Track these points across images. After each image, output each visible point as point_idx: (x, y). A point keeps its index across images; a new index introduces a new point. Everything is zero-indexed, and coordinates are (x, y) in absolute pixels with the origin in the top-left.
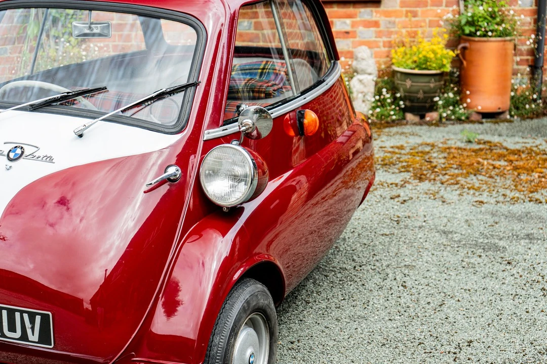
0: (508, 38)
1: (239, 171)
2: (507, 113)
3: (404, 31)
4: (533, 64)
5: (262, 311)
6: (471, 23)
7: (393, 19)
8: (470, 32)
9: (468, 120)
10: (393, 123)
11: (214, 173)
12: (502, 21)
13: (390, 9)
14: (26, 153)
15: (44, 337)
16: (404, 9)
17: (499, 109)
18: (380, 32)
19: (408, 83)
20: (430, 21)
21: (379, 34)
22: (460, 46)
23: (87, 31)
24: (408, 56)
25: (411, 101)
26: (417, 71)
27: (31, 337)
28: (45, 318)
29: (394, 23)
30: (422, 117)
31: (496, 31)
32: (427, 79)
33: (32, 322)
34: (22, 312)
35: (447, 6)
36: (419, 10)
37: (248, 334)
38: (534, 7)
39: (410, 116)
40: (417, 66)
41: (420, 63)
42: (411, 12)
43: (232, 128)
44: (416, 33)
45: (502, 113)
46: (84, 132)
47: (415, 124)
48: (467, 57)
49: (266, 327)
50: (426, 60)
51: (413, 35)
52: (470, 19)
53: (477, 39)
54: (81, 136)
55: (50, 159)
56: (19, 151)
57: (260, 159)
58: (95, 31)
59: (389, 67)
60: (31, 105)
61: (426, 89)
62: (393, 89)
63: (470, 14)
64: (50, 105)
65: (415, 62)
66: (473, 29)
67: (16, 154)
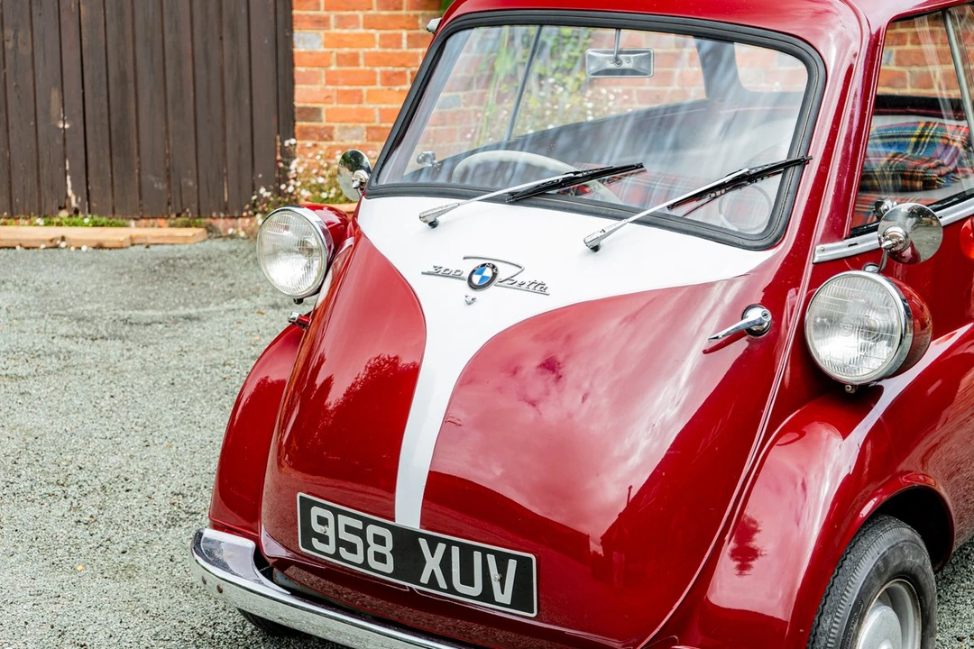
1: (877, 320)
5: (909, 577)
11: (832, 323)
14: (501, 276)
15: (520, 599)
23: (611, 66)
27: (498, 597)
28: (523, 565)
33: (502, 570)
34: (485, 552)
37: (883, 618)
43: (867, 243)
46: (603, 242)
49: (915, 606)
54: (596, 249)
55: (541, 288)
56: (488, 272)
57: (916, 299)
58: (625, 65)
64: (544, 194)
67: (483, 277)
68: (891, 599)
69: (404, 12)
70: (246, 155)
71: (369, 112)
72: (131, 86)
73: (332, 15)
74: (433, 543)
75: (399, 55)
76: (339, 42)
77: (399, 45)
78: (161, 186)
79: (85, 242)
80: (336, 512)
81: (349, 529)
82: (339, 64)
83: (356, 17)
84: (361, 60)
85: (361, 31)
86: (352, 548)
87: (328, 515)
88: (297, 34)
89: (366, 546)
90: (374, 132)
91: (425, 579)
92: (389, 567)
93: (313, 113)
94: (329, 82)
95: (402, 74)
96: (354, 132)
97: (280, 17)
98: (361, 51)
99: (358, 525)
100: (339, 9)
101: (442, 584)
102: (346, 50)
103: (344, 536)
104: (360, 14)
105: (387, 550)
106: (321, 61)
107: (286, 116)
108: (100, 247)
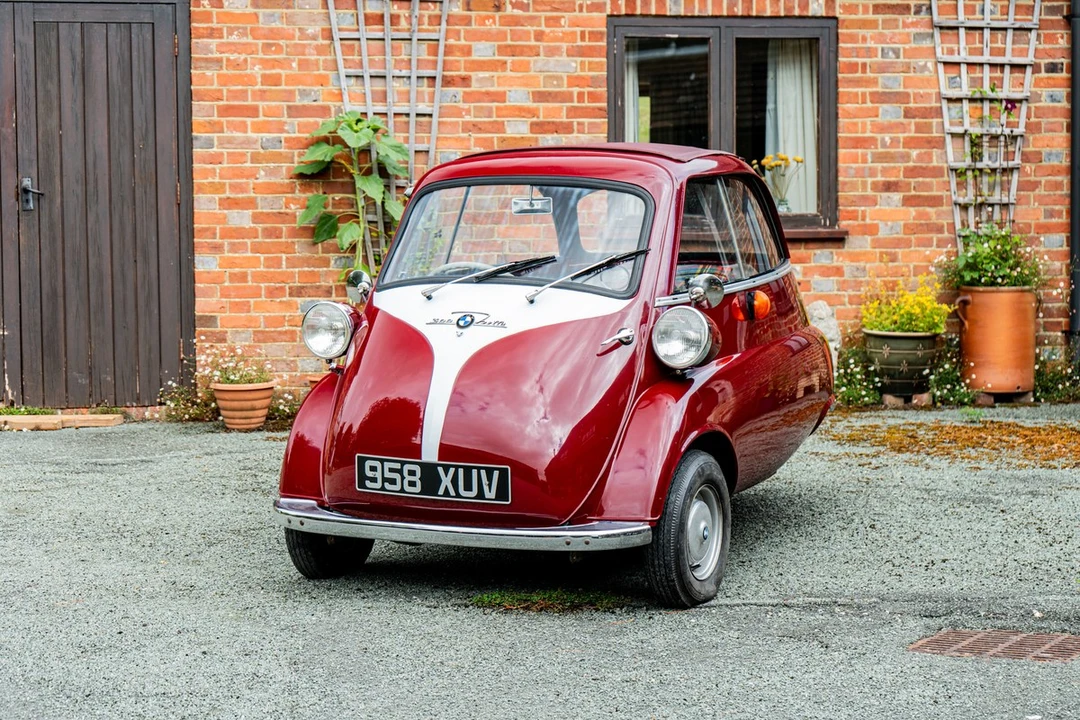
0: (1027, 287)
1: (692, 335)
2: (1031, 394)
3: (878, 280)
4: (1067, 329)
6: (972, 266)
7: (862, 264)
8: (972, 278)
9: (973, 403)
10: (866, 407)
11: (666, 335)
12: (1017, 264)
13: (858, 250)
14: (476, 320)
15: (501, 494)
16: (877, 250)
17: (1018, 388)
18: (844, 282)
19: (886, 351)
20: (915, 267)
21: (842, 286)
22: (958, 300)
23: (529, 208)
24: (885, 315)
25: (891, 376)
26: (898, 333)
27: (488, 495)
28: (503, 473)
29: (864, 269)
30: (908, 400)
31: (1009, 277)
32: (912, 344)
33: (490, 479)
34: (479, 469)
35: (938, 246)
36: (899, 251)
37: (701, 506)
38: (1065, 248)
39: (889, 399)
40: (898, 328)
41: (902, 324)
42: (887, 253)
44: (895, 284)
45: (1023, 394)
46: (536, 299)
47: (897, 409)
48: (970, 316)
50: (911, 317)
51: (892, 287)
52: (970, 261)
53: (981, 289)
54: (532, 302)
55: (502, 324)
56: (469, 319)
57: (715, 326)
58: (536, 207)
59: (859, 331)
60: (477, 277)
61: (911, 358)
62: (867, 361)
63: (970, 254)
64: (496, 276)
65: (895, 323)
66: (976, 275)
67: (465, 322)
68: (703, 496)
69: (283, 240)
70: (155, 355)
71: (256, 319)
72: (61, 300)
73: (226, 242)
74: (446, 469)
75: (279, 273)
76: (232, 263)
77: (280, 266)
78: (84, 381)
79: (24, 425)
80: (382, 461)
81: (391, 470)
82: (231, 281)
83: (246, 244)
84: (249, 278)
85: (249, 254)
86: (393, 482)
87: (377, 464)
88: (198, 257)
89: (403, 478)
90: (259, 335)
91: (441, 492)
92: (418, 489)
93: (210, 320)
94: (222, 296)
95: (282, 288)
96: (243, 335)
97: (184, 245)
98: (249, 271)
99: (398, 466)
100: (231, 237)
101: (452, 493)
102: (237, 270)
103: (388, 475)
104: (248, 241)
105: (416, 479)
106: (216, 279)
107: (188, 322)
108: (38, 429)
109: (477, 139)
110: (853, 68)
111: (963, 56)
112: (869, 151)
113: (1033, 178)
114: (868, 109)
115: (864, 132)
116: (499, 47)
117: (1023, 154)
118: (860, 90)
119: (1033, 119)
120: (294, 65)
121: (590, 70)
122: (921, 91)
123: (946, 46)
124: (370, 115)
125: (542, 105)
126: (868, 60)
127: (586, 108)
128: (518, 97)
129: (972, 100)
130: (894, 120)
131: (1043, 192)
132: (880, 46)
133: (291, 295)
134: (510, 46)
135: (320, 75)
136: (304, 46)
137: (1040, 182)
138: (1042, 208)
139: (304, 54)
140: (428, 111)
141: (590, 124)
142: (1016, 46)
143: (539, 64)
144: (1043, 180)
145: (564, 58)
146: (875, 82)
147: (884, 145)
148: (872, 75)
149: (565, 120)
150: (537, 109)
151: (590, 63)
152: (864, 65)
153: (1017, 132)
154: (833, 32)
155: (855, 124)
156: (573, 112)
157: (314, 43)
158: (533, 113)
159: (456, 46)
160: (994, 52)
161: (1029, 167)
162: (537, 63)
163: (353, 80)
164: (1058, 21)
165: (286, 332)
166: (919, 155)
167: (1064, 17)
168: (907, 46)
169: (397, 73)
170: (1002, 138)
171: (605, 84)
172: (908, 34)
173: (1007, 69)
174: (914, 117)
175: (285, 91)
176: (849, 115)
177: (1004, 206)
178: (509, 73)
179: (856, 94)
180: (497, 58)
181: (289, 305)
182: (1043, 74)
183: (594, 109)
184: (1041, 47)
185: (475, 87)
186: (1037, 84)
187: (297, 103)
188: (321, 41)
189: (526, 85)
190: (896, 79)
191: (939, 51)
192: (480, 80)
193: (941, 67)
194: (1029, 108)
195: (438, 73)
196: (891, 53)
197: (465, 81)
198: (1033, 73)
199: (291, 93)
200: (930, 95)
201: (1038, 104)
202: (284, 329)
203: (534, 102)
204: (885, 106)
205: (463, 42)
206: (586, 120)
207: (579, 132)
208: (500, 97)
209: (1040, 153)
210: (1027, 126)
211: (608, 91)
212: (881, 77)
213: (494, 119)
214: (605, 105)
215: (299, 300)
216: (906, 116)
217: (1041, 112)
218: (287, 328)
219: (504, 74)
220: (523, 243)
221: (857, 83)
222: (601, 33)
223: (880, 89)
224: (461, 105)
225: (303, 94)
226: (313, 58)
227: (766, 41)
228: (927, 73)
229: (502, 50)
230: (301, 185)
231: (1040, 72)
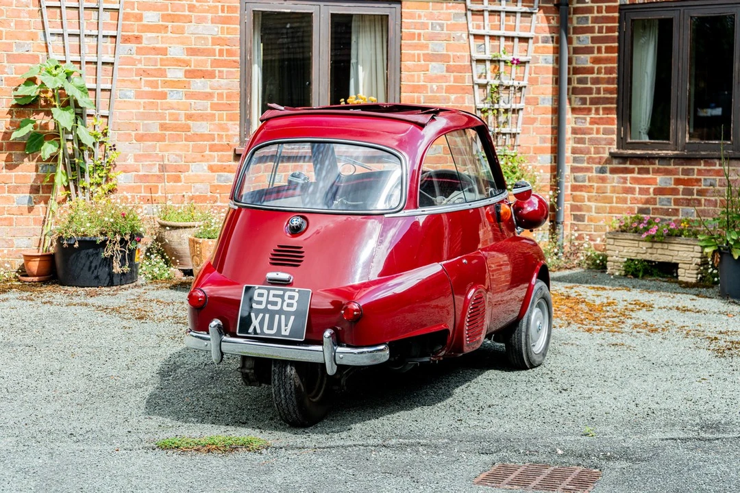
95: (2, 187)
109: (146, 81)
110: (412, 36)
111: (487, 31)
112: (422, 95)
113: (532, 116)
114: (421, 65)
115: (419, 82)
116: (163, 15)
117: (527, 99)
118: (416, 52)
119: (533, 75)
120: (12, 24)
121: (228, 33)
122: (458, 54)
123: (475, 23)
124: (68, 62)
125: (193, 58)
126: (422, 31)
127: (225, 60)
128: (176, 51)
129: (492, 61)
130: (439, 74)
131: (539, 126)
132: (430, 22)
133: (9, 192)
134: (170, 15)
135: (31, 33)
136: (20, 11)
137: (537, 118)
138: (538, 136)
139: (19, 17)
140: (111, 60)
141: (227, 72)
142: (523, 24)
143: (192, 29)
144: (539, 117)
145: (209, 24)
146: (426, 47)
147: (432, 91)
148: (425, 42)
149: (209, 68)
150: (190, 61)
151: (228, 28)
152: (419, 35)
153: (522, 84)
154: (399, 11)
155: (413, 76)
156: (216, 63)
157: (27, 9)
158: (187, 63)
159: (132, 14)
160: (508, 28)
161: (530, 108)
162: (190, 28)
163: (55, 38)
164: (551, 7)
165: (5, 219)
166: (456, 98)
167: (555, 5)
168: (449, 22)
169: (88, 32)
170: (512, 89)
171: (238, 44)
172: (450, 14)
173: (516, 40)
174: (453, 72)
175: (6, 44)
176: (409, 70)
177: (514, 135)
178: (169, 34)
179: (414, 55)
180: (161, 23)
181: (8, 199)
182: (540, 44)
183: (230, 61)
184: (539, 25)
185: (145, 43)
186: (536, 51)
187: (14, 52)
188: (31, 8)
189: (183, 43)
190: (441, 44)
191: (470, 26)
192: (148, 39)
193: (472, 38)
194: (531, 67)
195: (119, 34)
196: (438, 27)
197: (138, 39)
198: (534, 43)
199: (10, 44)
200: (464, 56)
201: (536, 65)
202: (4, 216)
203: (187, 55)
204: (433, 63)
205: (136, 11)
206: (225, 69)
207: (220, 77)
208: (163, 51)
209: (537, 98)
210: (530, 80)
211: (241, 49)
212: (431, 44)
213: (159, 67)
214: (238, 58)
215: (15, 196)
216: (447, 71)
217: (538, 70)
218: (6, 216)
219: (165, 35)
220: (177, 155)
221: (415, 47)
222: (236, 7)
223: (430, 52)
224: (135, 56)
225: (18, 45)
226: (26, 20)
227: (351, 16)
228: (462, 41)
229: (164, 17)
230: (17, 112)
231: (538, 42)
